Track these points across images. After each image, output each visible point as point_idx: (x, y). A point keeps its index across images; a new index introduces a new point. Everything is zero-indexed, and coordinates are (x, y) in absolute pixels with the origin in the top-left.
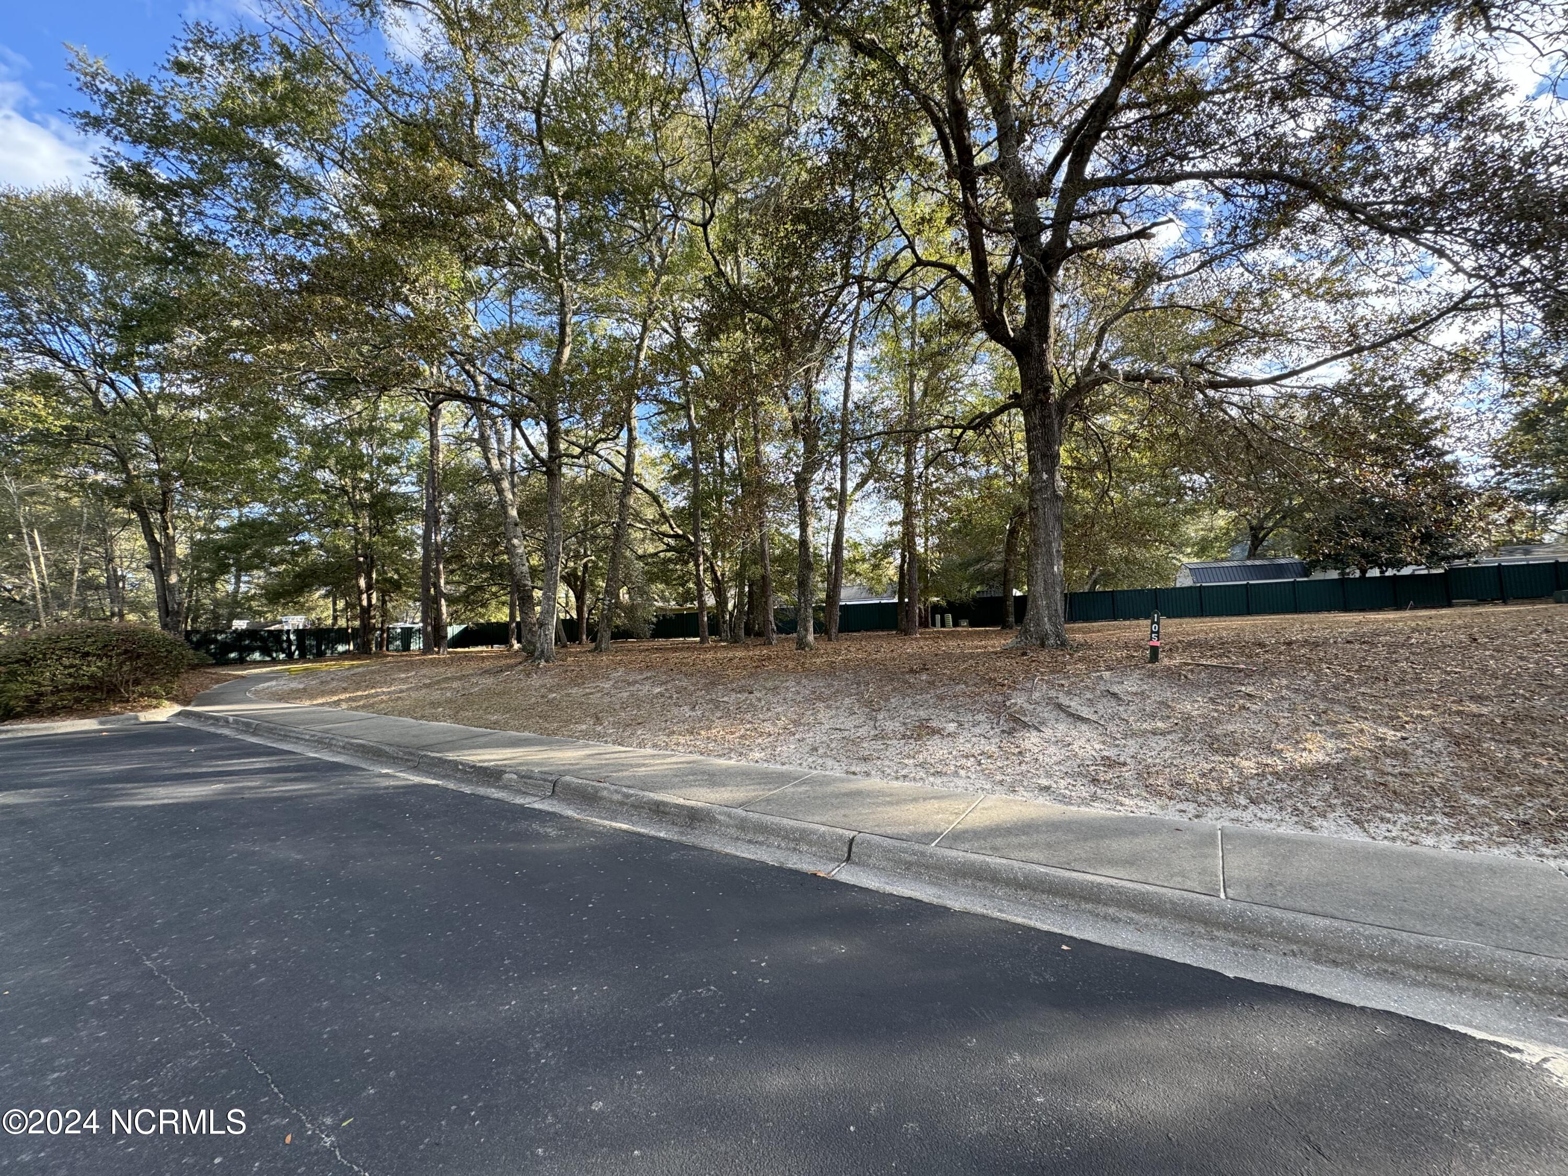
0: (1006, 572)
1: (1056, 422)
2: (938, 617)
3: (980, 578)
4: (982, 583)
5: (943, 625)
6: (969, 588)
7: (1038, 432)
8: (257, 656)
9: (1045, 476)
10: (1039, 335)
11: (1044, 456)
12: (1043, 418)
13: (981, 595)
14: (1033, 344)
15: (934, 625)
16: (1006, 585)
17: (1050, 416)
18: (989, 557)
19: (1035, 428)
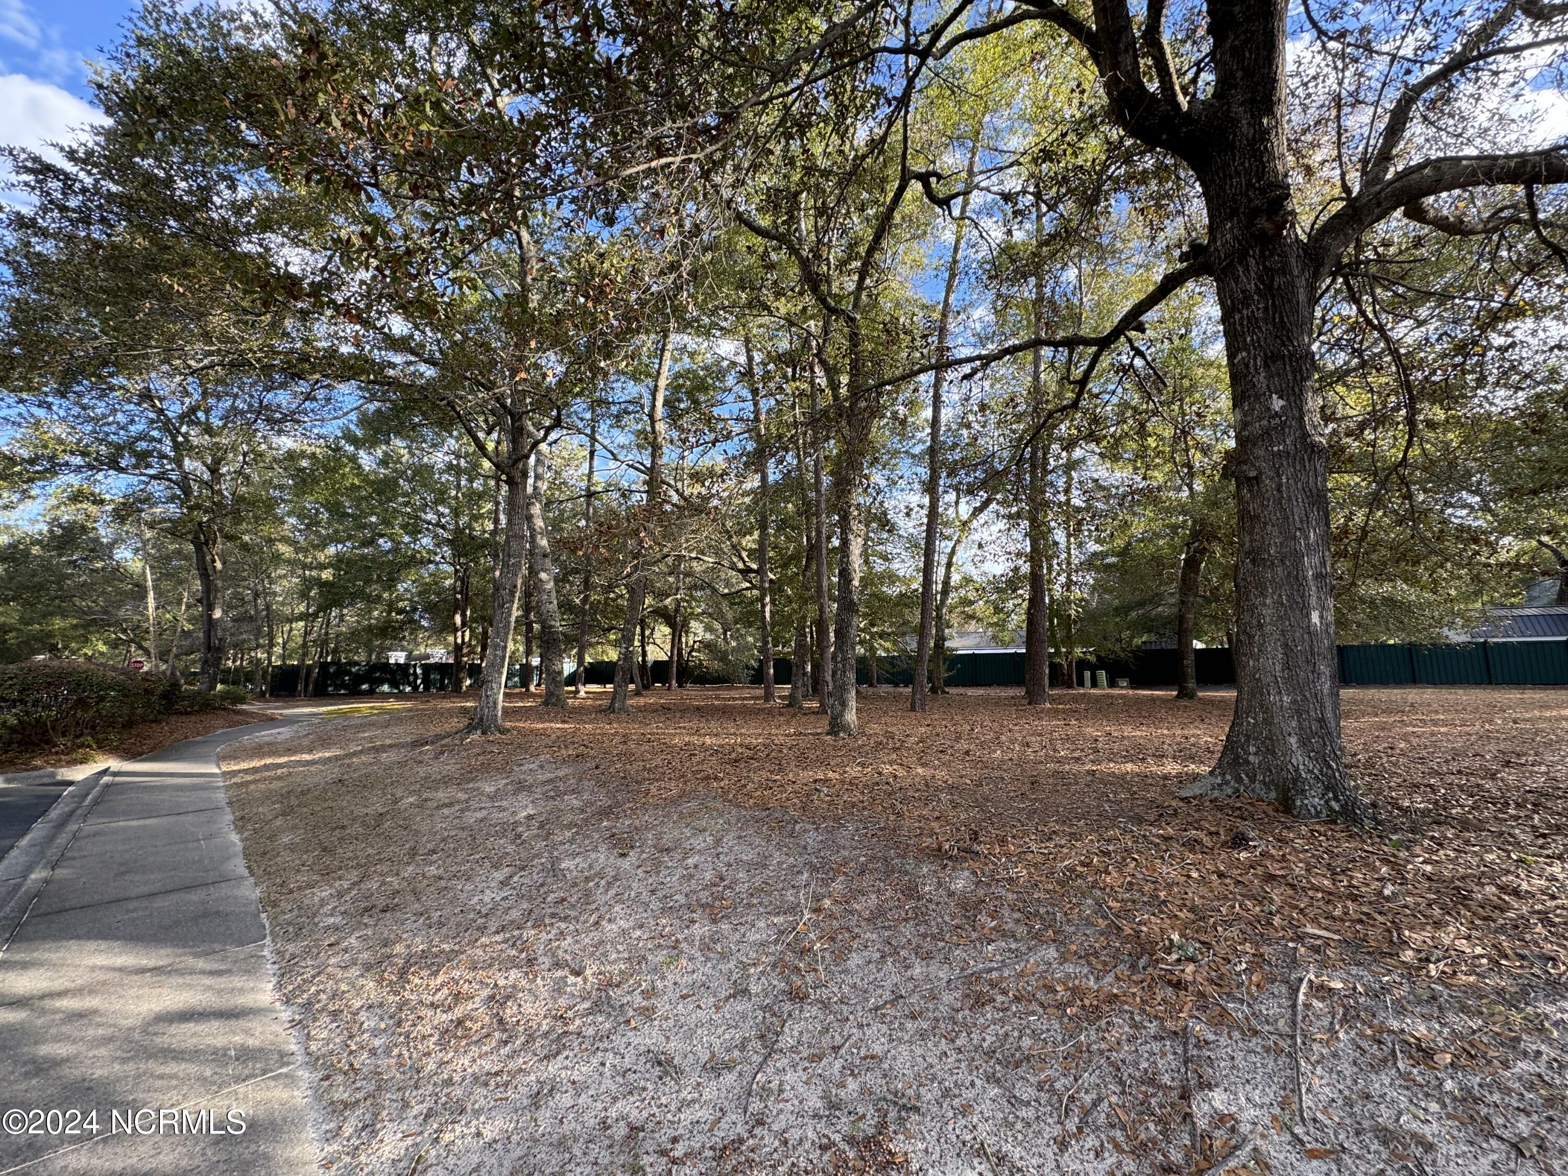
0: (1181, 619)
1: (1301, 282)
2: (1087, 674)
3: (1146, 625)
4: (1149, 631)
5: (1094, 684)
6: (1132, 637)
7: (1257, 308)
8: (386, 688)
9: (1277, 404)
10: (1253, 101)
11: (1271, 359)
12: (1267, 277)
13: (1148, 647)
14: (1235, 122)
15: (1081, 684)
16: (1183, 633)
17: (1284, 270)
18: (1156, 599)
19: (1246, 300)
